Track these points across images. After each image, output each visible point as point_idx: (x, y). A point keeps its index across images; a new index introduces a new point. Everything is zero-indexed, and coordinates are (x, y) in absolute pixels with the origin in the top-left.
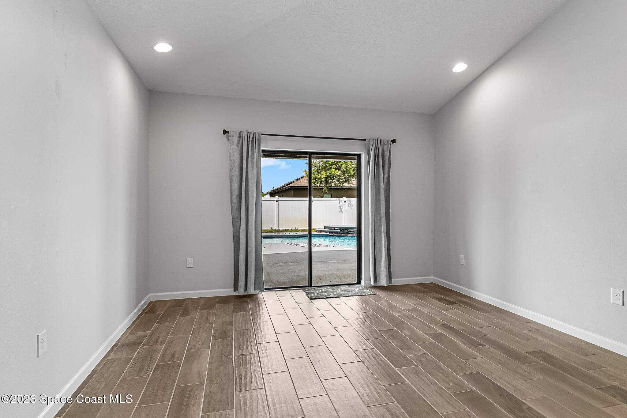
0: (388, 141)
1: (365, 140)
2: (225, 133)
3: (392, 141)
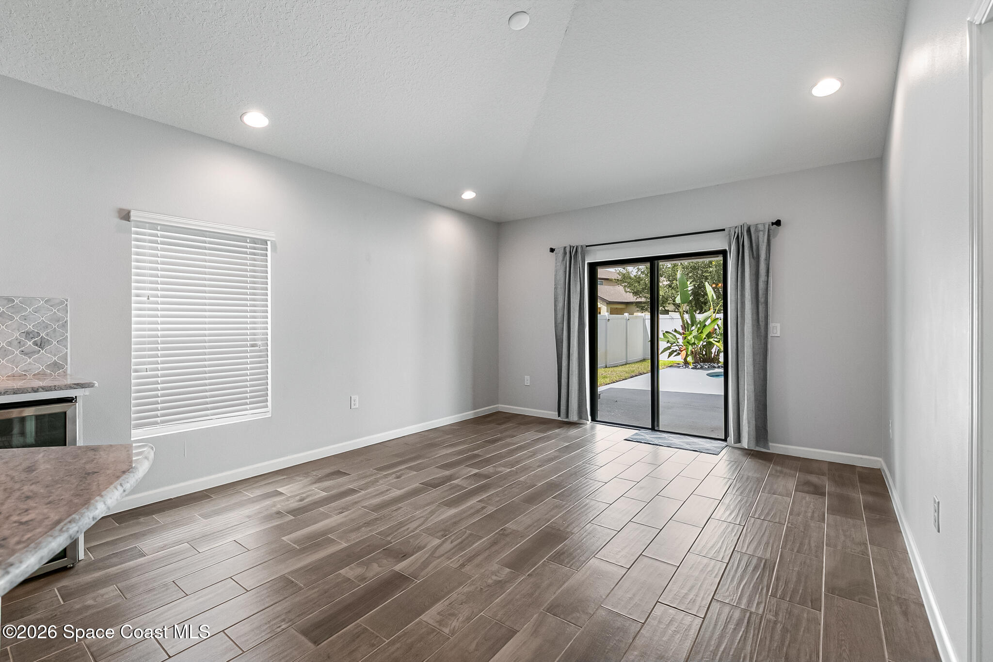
0: (764, 225)
1: (724, 230)
2: (552, 250)
3: (773, 224)
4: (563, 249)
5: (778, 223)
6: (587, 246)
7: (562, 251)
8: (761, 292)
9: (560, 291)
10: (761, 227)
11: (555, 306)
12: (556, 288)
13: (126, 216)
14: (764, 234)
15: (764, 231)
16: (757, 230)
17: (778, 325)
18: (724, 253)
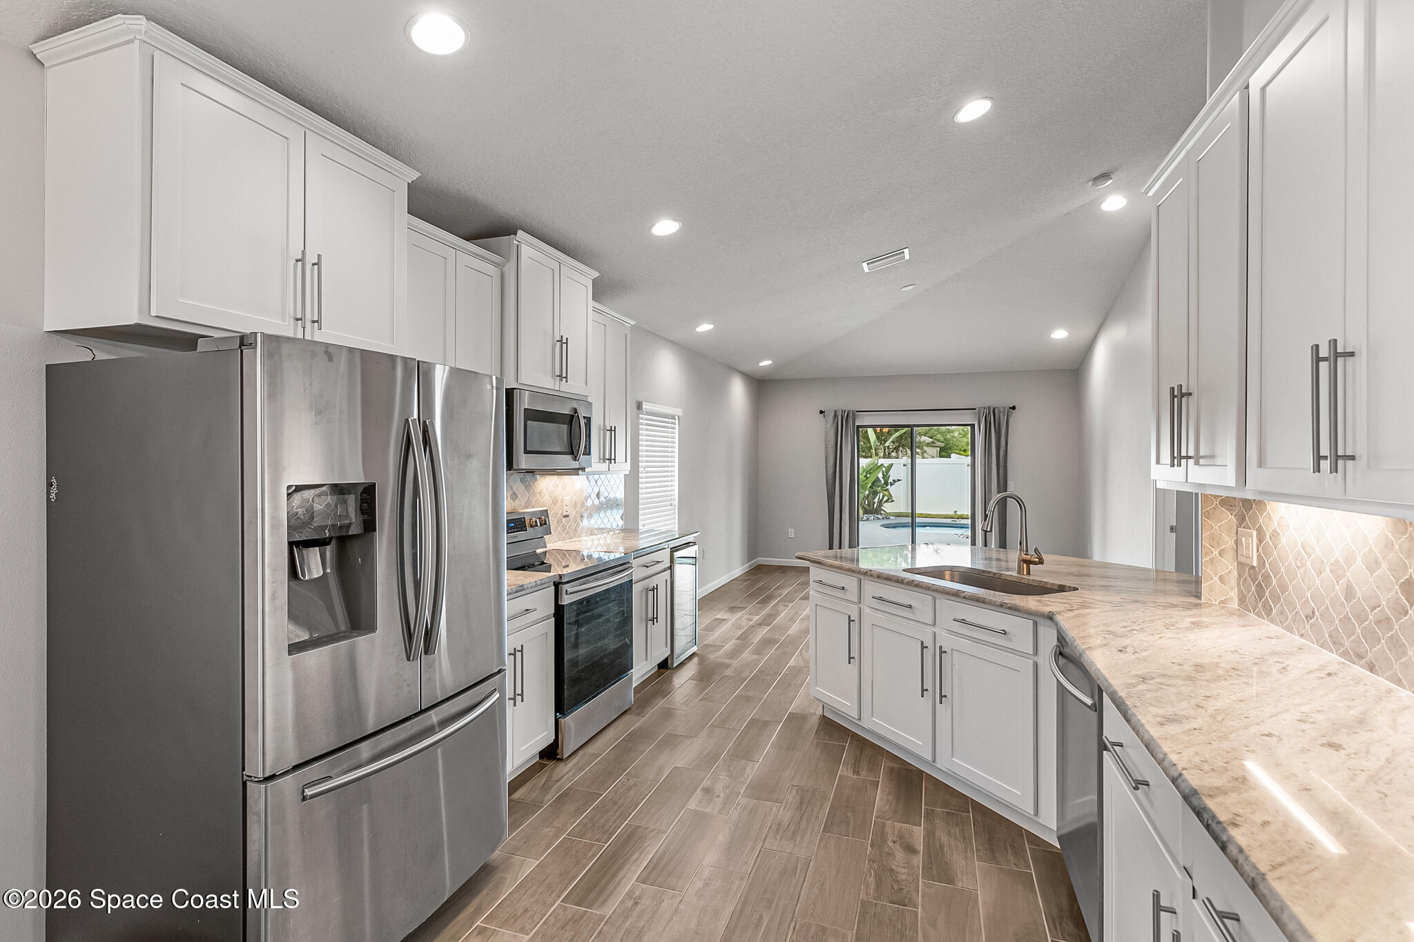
0: (1004, 408)
1: (975, 409)
2: (821, 412)
3: (1010, 408)
4: (833, 412)
5: (1014, 408)
6: (857, 411)
7: (833, 414)
8: (1001, 458)
9: (831, 451)
10: (1002, 410)
11: (826, 464)
12: (826, 447)
13: (639, 406)
14: (1004, 415)
15: (1004, 413)
16: (999, 412)
17: (1012, 483)
18: (973, 426)
